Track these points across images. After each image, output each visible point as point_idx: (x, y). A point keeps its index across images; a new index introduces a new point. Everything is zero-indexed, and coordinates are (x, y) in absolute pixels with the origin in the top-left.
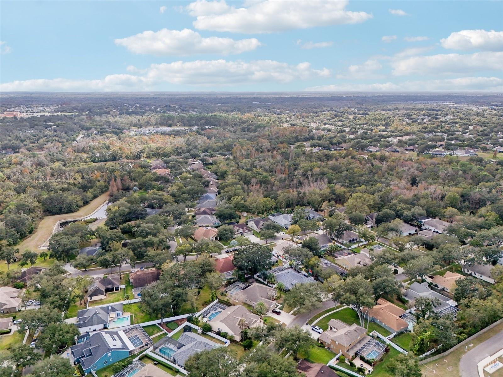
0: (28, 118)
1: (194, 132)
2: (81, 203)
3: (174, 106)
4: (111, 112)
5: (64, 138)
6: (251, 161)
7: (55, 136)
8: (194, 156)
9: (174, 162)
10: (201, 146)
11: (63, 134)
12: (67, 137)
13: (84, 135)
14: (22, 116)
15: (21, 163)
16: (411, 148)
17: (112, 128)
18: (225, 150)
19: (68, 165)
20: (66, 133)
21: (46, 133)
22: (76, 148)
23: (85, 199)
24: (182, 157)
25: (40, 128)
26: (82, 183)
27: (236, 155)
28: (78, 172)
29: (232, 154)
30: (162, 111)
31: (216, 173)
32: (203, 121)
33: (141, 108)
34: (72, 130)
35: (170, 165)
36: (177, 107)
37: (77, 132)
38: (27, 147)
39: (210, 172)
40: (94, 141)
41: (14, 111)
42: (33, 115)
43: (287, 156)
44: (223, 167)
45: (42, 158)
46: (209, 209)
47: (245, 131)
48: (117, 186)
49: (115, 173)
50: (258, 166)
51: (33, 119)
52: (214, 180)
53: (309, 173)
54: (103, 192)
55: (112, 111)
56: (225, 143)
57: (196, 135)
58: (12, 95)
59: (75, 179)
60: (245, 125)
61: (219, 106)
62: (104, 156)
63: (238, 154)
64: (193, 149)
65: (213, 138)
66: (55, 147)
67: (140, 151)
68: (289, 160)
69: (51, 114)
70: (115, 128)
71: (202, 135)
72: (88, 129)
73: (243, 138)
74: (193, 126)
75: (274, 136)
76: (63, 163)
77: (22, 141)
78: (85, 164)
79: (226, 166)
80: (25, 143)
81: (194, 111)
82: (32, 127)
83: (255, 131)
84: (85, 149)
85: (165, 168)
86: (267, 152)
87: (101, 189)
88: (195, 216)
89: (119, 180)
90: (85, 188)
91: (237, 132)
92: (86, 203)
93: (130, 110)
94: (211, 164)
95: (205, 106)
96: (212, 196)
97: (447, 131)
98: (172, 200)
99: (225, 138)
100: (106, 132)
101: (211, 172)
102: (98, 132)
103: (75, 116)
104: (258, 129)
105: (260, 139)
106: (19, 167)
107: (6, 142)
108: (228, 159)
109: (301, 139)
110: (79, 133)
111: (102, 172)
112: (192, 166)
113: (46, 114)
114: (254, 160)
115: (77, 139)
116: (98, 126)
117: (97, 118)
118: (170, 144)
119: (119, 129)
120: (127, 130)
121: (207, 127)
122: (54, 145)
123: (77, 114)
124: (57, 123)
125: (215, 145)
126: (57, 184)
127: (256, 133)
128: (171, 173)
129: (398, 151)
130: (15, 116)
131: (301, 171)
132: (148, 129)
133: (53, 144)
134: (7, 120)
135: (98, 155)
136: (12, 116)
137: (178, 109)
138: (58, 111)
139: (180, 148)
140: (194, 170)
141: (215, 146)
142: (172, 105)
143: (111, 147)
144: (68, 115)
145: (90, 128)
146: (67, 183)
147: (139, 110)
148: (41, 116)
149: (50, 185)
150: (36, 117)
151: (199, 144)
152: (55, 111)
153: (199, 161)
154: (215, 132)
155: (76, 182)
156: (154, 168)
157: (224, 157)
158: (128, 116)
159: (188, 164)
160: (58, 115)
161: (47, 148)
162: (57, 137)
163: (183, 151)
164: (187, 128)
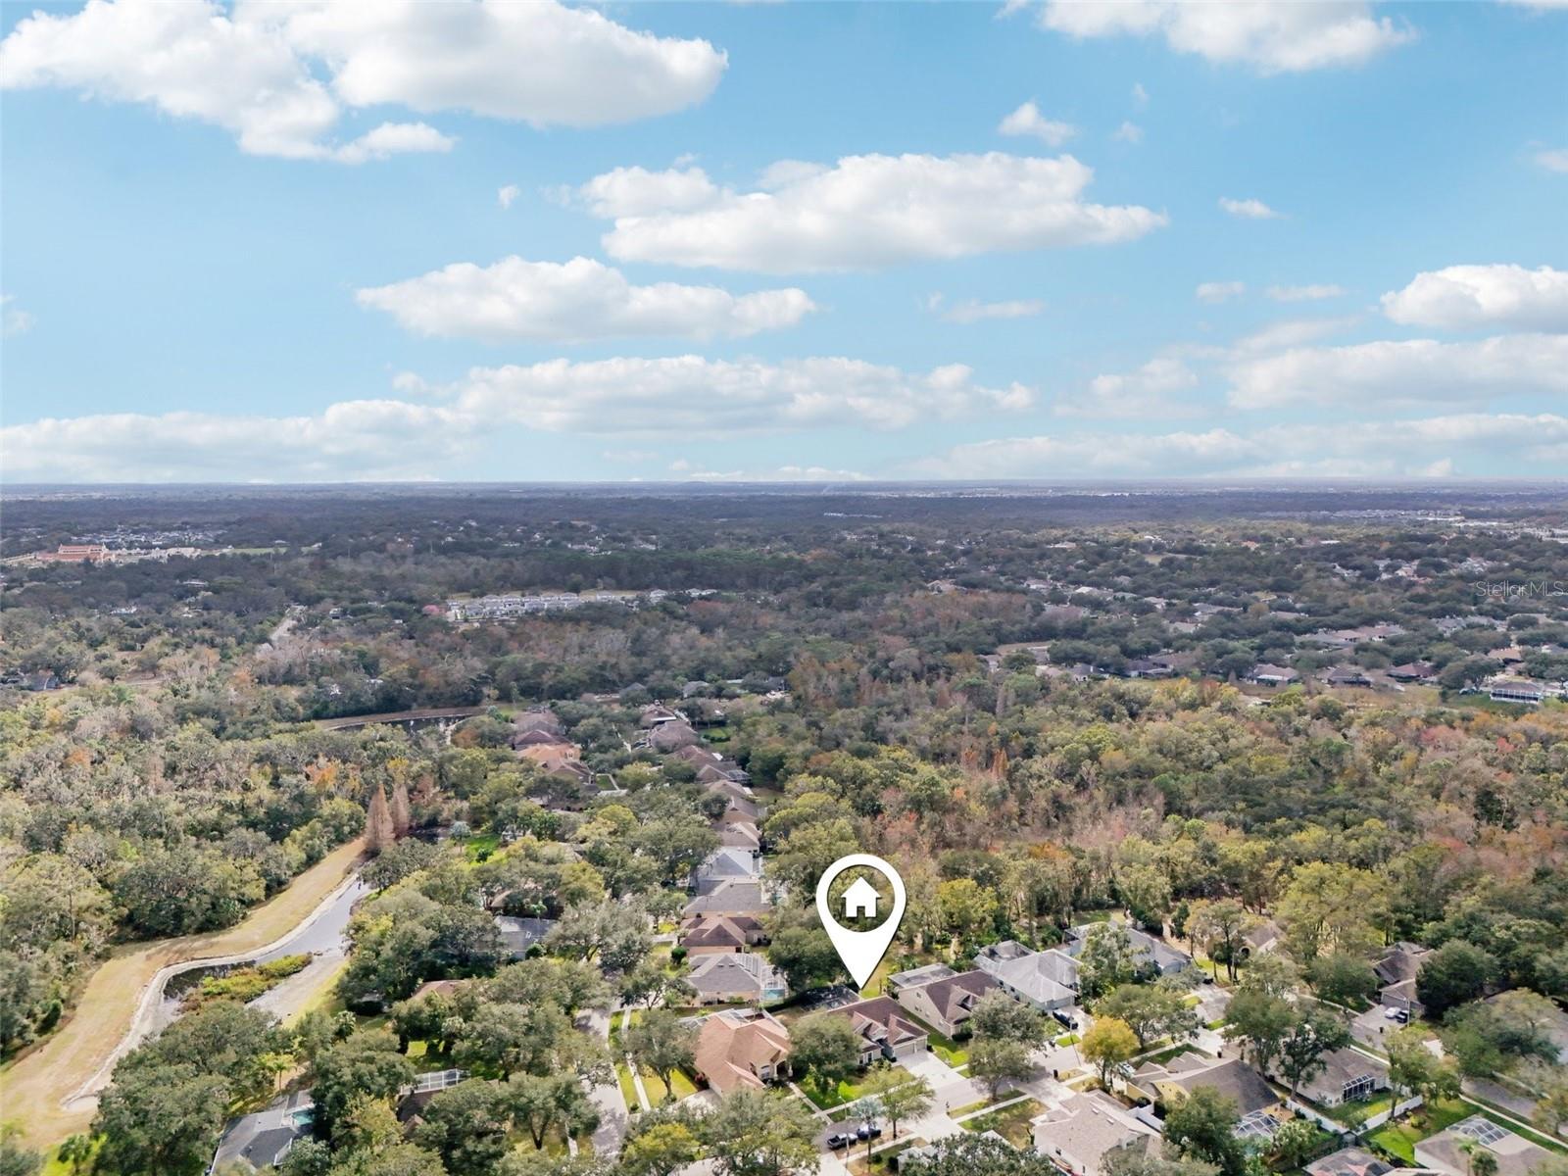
0: (130, 567)
1: (654, 608)
2: (255, 891)
3: (584, 527)
4: (390, 547)
5: (232, 632)
6: (862, 716)
7: (205, 624)
8: (662, 695)
9: (593, 721)
10: (683, 659)
11: (231, 619)
12: (241, 631)
13: (299, 620)
14: (113, 559)
15: (71, 726)
16: (1408, 670)
17: (390, 600)
18: (764, 674)
19: (230, 730)
20: (239, 614)
21: (175, 614)
22: (265, 670)
23: (274, 871)
24: (618, 696)
25: (159, 598)
26: (270, 801)
27: (806, 693)
28: (260, 760)
29: (788, 687)
30: (548, 542)
31: (743, 762)
32: (679, 573)
33: (482, 532)
34: (258, 605)
35: (581, 728)
36: (594, 528)
37: (276, 609)
38: (105, 663)
39: (719, 757)
40: (325, 642)
41: (90, 543)
42: (148, 557)
43: (985, 699)
44: (768, 744)
45: (147, 709)
46: (736, 921)
47: (815, 605)
48: (394, 814)
49: (391, 765)
50: (891, 737)
51: (145, 568)
52: (736, 786)
53: (1087, 768)
54: (341, 839)
55: (394, 541)
56: (763, 647)
57: (663, 620)
58: (97, 495)
59: (246, 788)
60: (816, 586)
61: (723, 525)
62: (355, 697)
63: (811, 690)
64: (656, 667)
65: (720, 630)
66: (197, 665)
67: (479, 676)
68: (994, 713)
69: (205, 553)
70: (399, 599)
71: (681, 619)
72: (311, 601)
73: (817, 631)
74: (648, 587)
75: (921, 624)
76: (212, 723)
77: (94, 644)
78: (288, 726)
79: (776, 735)
80: (103, 649)
81: (648, 541)
82: (133, 595)
83: (852, 605)
84: (297, 671)
85: (562, 741)
86: (911, 684)
87: (338, 829)
88: (684, 954)
89: (401, 794)
90: (276, 826)
91: (794, 609)
92: (275, 887)
93: (450, 539)
94: (721, 723)
95: (680, 526)
96: (741, 856)
97: (1500, 611)
98: (592, 879)
99: (760, 632)
100: (369, 610)
101: (726, 759)
102: (344, 612)
103: (277, 558)
104: (863, 600)
105: (877, 634)
106: (62, 739)
107: (40, 646)
108: (778, 706)
109: (1012, 633)
110: (282, 615)
111: (344, 762)
112: (654, 734)
113: (188, 552)
114: (872, 712)
115: (274, 637)
116: (345, 593)
117: (345, 565)
118: (577, 650)
119: (411, 601)
120: (437, 603)
121: (695, 593)
122: (196, 657)
123: (283, 550)
124: (218, 580)
125: (728, 654)
126: (183, 806)
127: (859, 614)
128: (583, 758)
129: (1367, 684)
130: (87, 559)
131: (1055, 759)
132: (504, 598)
133: (192, 653)
134: (61, 571)
135: (336, 690)
136: (80, 560)
137: (597, 533)
138: (225, 544)
139: (614, 666)
140: (664, 751)
141: (727, 658)
142: (580, 524)
143: (383, 664)
144: (255, 556)
145: (320, 599)
146: (220, 802)
147: (476, 539)
148: (172, 558)
149: (156, 812)
150: (155, 562)
151: (675, 651)
152: (217, 542)
153: (682, 715)
154: (723, 609)
155: (250, 799)
156: (525, 743)
157: (761, 698)
158: (442, 559)
159: (643, 724)
160: (223, 556)
161: (170, 671)
162: (210, 627)
163: (621, 676)
164: (630, 595)
